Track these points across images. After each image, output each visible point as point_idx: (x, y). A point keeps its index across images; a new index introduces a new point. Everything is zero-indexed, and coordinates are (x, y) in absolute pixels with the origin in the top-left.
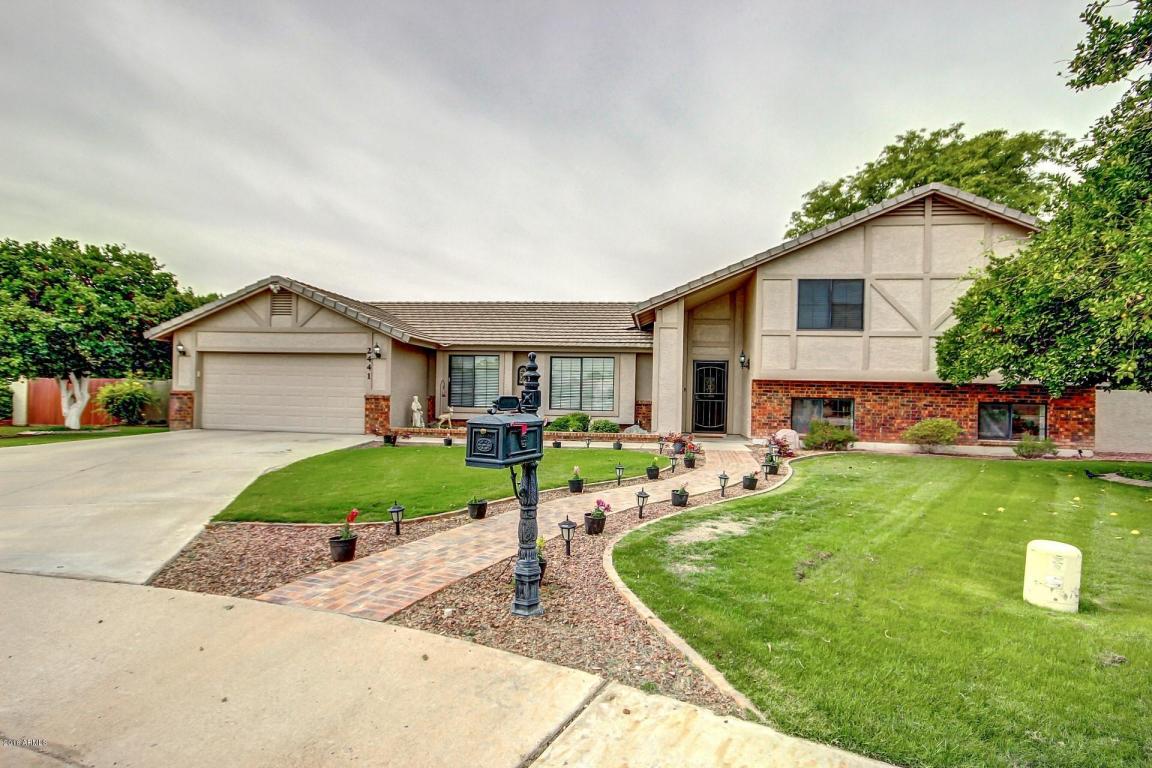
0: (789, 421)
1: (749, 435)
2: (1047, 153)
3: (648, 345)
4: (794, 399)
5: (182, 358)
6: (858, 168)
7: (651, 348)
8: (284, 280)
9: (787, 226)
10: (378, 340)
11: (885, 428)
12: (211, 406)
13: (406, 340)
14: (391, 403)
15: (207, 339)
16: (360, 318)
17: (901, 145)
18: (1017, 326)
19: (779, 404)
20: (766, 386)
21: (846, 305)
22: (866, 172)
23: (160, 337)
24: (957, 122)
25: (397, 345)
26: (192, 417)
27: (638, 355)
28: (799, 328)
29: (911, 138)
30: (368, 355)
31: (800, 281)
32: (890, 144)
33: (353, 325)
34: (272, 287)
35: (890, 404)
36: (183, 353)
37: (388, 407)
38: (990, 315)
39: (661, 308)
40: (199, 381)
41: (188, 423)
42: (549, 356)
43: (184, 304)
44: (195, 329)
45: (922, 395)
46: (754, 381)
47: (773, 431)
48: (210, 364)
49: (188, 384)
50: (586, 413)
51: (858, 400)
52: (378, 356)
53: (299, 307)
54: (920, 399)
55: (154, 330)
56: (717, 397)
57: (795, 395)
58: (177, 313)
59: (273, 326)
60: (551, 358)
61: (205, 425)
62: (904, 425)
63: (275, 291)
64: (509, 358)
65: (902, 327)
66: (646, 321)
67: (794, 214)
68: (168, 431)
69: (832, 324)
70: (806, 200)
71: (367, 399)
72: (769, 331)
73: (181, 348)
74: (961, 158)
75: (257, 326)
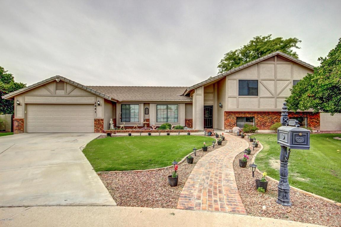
0: (236, 124)
1: (223, 128)
3: (191, 101)
4: (237, 118)
5: (18, 107)
6: (241, 47)
8: (62, 77)
9: (219, 64)
10: (99, 99)
11: (263, 125)
12: (31, 124)
13: (110, 99)
14: (104, 121)
15: (28, 99)
16: (92, 92)
17: (255, 40)
19: (233, 119)
20: (228, 113)
21: (253, 88)
22: (244, 48)
23: (8, 98)
24: (270, 34)
25: (106, 101)
26: (23, 129)
27: (186, 104)
28: (239, 95)
29: (258, 38)
30: (95, 105)
31: (239, 80)
32: (252, 40)
33: (89, 94)
34: (57, 79)
35: (265, 118)
36: (19, 104)
37: (103, 123)
38: (310, 91)
39: (196, 89)
40: (26, 115)
41: (22, 131)
42: (156, 104)
43: (18, 86)
44: (23, 95)
45: (274, 115)
46: (225, 112)
47: (231, 127)
48: (30, 108)
49: (21, 116)
50: (170, 123)
51: (256, 117)
52: (99, 105)
53: (67, 87)
54: (274, 117)
55: (6, 96)
56: (209, 117)
57: (238, 116)
58: (15, 89)
59: (57, 94)
60: (157, 105)
61: (28, 131)
62: (269, 124)
63: (58, 81)
64: (142, 105)
65: (269, 95)
66: (190, 93)
67: (222, 60)
68: (13, 134)
69: (249, 94)
70: (225, 56)
71: (95, 120)
72: (230, 96)
73: (18, 102)
74: (273, 45)
75: (51, 94)
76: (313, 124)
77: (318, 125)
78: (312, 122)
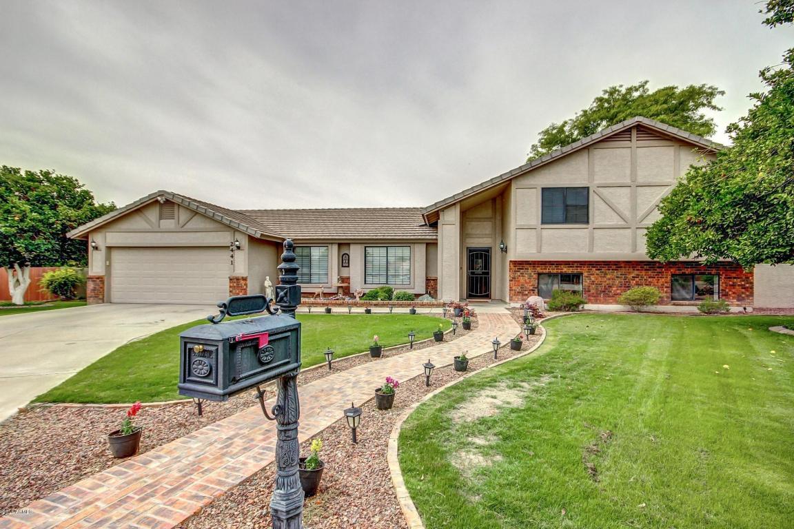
0: (536, 290)
1: (508, 300)
2: (705, 102)
3: (434, 237)
4: (539, 274)
5: (95, 252)
6: (576, 114)
7: (437, 239)
8: (168, 193)
9: (528, 154)
10: (238, 236)
11: (605, 294)
12: (117, 285)
13: (258, 236)
14: (248, 282)
15: (113, 237)
16: (224, 221)
17: (606, 96)
18: (717, 217)
19: (529, 278)
20: (519, 265)
21: (576, 206)
22: (582, 116)
23: (79, 237)
24: (643, 81)
25: (252, 239)
26: (103, 295)
27: (427, 244)
28: (543, 223)
29: (613, 92)
30: (231, 248)
31: (543, 189)
32: (599, 96)
33: (221, 226)
34: (159, 198)
35: (608, 276)
36: (96, 248)
37: (246, 285)
38: (693, 210)
39: (443, 210)
40: (108, 268)
41: (100, 299)
42: (363, 246)
43: (97, 213)
44: (104, 231)
45: (631, 270)
46: (511, 261)
47: (525, 297)
48: (116, 255)
49: (99, 270)
50: (391, 286)
51: (585, 274)
52: (238, 248)
53: (180, 213)
54: (630, 273)
55: (73, 232)
56: (484, 273)
57: (540, 271)
58: (91, 219)
59: (161, 227)
60: (365, 247)
61: (113, 300)
62: (618, 291)
63: (162, 202)
64: (335, 248)
65: (616, 221)
66: (432, 219)
67: (533, 146)
68: (86, 305)
69: (566, 220)
70: (540, 137)
71: (231, 280)
72: (521, 225)
73: (93, 244)
74: (648, 104)
75: (150, 228)
76: (733, 291)
77: (748, 293)
78: (731, 285)
